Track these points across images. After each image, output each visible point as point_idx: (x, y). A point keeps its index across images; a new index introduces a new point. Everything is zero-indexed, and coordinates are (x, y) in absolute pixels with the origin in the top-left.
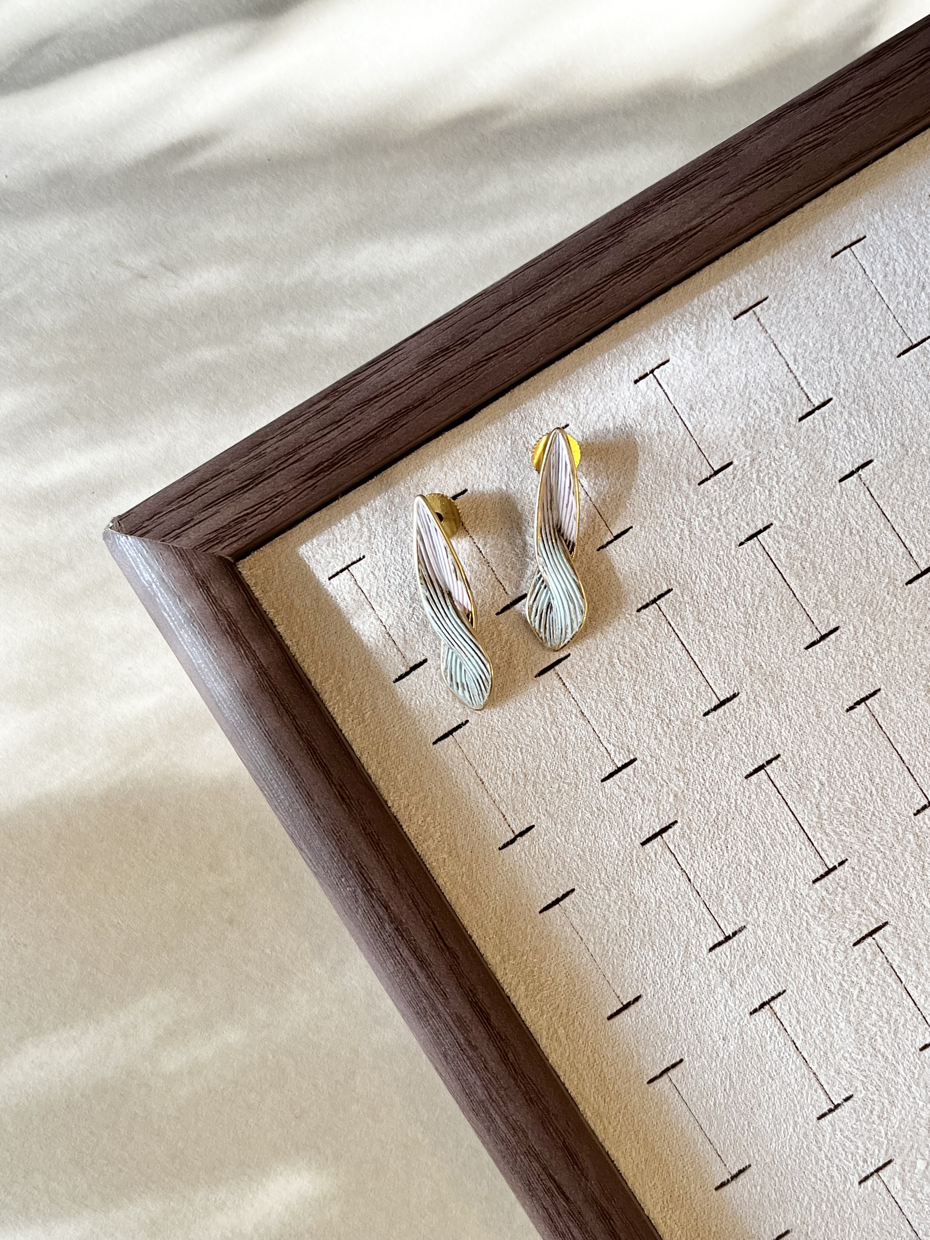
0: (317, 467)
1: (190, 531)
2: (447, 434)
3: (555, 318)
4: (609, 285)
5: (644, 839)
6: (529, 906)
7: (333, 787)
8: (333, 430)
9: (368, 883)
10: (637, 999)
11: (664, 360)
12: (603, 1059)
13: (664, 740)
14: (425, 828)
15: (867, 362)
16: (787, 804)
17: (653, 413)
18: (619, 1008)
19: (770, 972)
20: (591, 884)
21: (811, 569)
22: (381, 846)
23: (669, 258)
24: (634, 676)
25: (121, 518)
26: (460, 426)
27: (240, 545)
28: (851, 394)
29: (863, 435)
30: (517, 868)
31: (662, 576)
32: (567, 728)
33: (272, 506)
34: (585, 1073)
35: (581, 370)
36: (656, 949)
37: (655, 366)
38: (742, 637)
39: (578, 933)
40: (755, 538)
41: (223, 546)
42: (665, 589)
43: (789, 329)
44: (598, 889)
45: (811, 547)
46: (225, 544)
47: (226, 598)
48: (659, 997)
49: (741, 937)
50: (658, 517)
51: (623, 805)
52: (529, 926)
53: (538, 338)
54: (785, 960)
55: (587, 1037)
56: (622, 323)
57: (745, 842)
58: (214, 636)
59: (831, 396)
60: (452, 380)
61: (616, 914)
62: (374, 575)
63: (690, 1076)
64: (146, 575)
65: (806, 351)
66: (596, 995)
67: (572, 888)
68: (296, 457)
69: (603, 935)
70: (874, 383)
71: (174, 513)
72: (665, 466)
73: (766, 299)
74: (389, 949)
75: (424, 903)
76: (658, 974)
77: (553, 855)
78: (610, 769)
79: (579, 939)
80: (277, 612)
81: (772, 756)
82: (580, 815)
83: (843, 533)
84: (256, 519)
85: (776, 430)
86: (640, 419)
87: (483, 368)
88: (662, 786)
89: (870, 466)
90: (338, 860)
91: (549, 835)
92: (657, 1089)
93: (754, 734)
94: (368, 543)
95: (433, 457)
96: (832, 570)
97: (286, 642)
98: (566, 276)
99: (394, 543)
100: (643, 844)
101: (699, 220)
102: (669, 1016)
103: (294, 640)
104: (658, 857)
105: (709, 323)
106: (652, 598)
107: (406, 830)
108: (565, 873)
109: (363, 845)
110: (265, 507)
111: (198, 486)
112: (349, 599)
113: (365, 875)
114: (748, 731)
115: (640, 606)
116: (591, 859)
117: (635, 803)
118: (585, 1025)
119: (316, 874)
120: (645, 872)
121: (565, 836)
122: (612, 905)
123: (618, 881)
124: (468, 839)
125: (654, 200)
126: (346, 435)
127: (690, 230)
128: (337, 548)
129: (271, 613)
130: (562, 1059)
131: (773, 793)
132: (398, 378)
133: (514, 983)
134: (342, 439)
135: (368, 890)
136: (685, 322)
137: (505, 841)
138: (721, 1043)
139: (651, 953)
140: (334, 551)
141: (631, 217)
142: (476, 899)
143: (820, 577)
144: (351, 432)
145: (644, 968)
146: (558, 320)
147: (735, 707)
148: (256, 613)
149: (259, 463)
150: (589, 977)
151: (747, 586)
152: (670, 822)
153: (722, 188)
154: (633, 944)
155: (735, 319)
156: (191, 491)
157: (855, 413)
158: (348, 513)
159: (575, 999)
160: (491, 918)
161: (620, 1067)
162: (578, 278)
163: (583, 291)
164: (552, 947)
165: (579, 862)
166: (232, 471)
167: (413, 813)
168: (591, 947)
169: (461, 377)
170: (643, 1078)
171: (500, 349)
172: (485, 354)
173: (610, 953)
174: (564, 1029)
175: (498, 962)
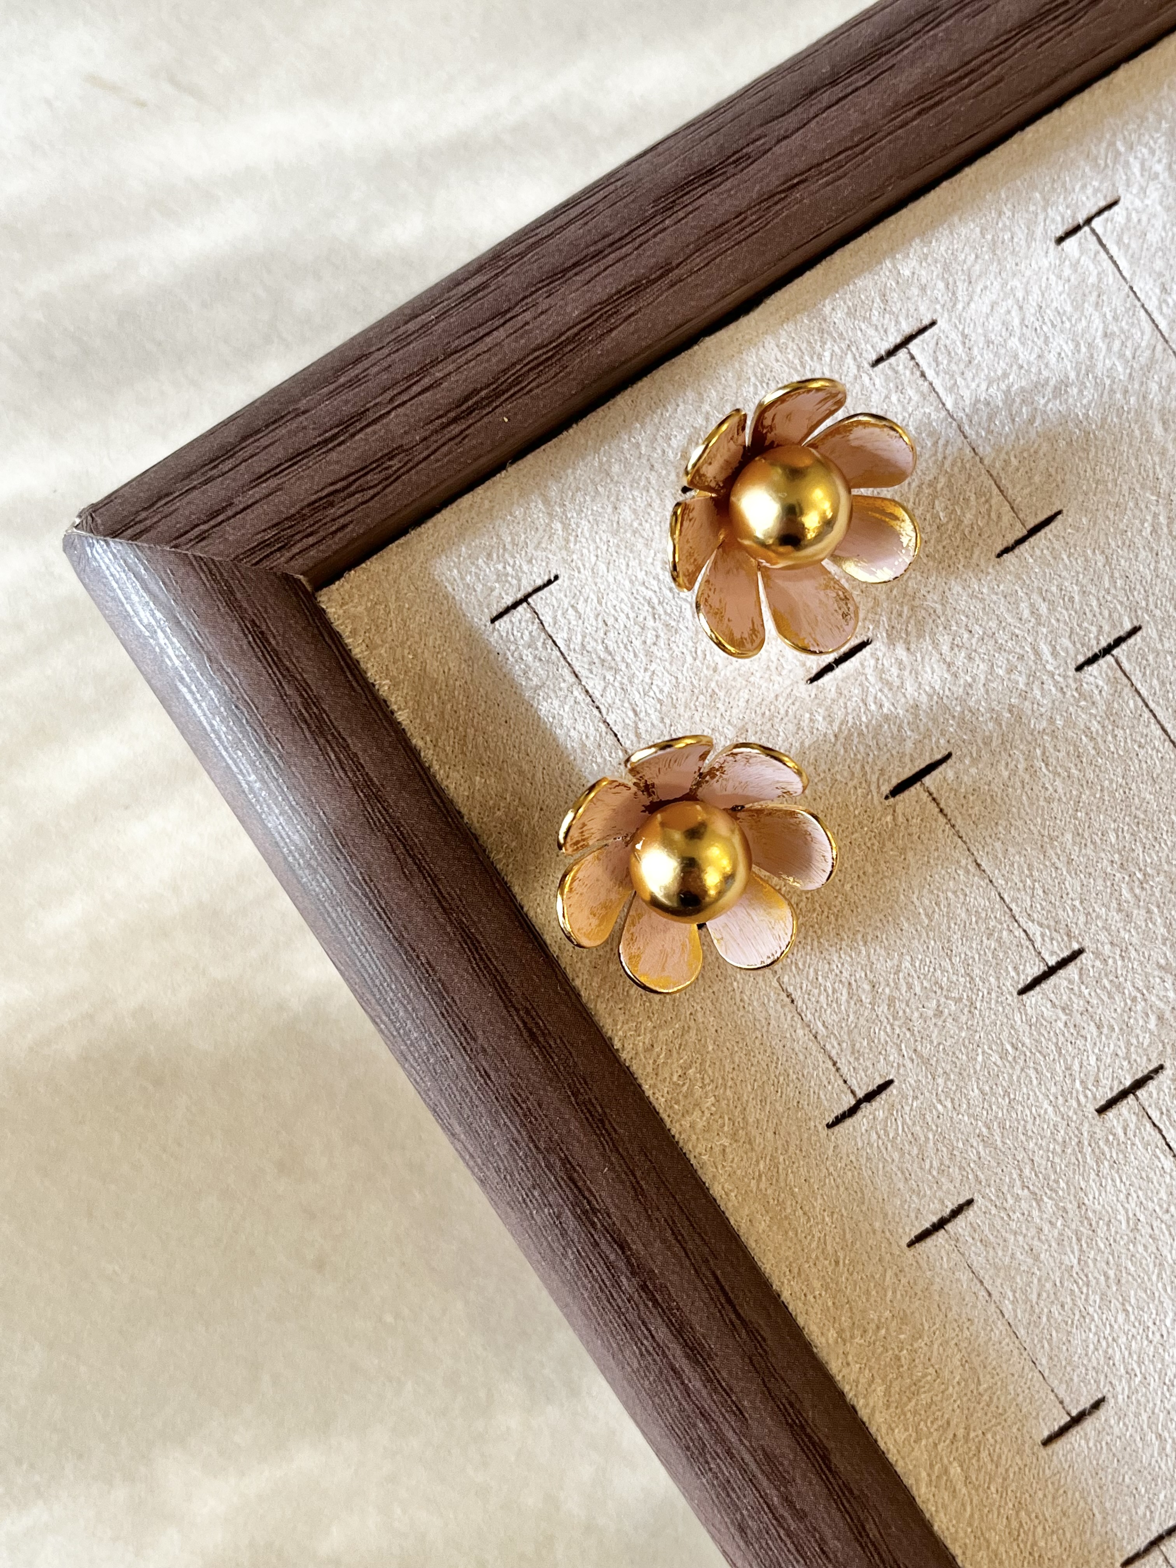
0: (467, 399)
1: (227, 527)
2: (709, 342)
3: (915, 110)
4: (1011, 50)
5: (1103, 1102)
6: (888, 1234)
7: (513, 1012)
8: (497, 328)
9: (585, 1198)
10: (1097, 1405)
11: (1110, 200)
12: (1037, 1522)
13: (1135, 912)
14: (685, 1088)
17: (1093, 298)
18: (1062, 1423)
20: (1005, 1189)
22: (608, 1126)
24: (1074, 793)
25: (94, 510)
26: (732, 327)
27: (323, 551)
30: (863, 1161)
31: (1121, 603)
32: (950, 894)
33: (381, 476)
34: (1002, 1549)
35: (956, 219)
36: (1130, 1309)
37: (1094, 210)
39: (981, 1282)
41: (288, 555)
42: (1128, 627)
44: (1018, 1198)
46: (295, 550)
47: (297, 653)
48: (1138, 1401)
50: (1109, 492)
51: (1061, 1039)
52: (889, 1273)
53: (882, 148)
55: (1004, 1479)
56: (1029, 133)
58: (276, 726)
60: (721, 230)
61: (1054, 1244)
62: (577, 611)
64: (145, 616)
66: (1021, 1398)
67: (968, 1197)
68: (426, 381)
69: (1029, 1284)
71: (196, 492)
72: (1118, 396)
74: (629, 1326)
75: (696, 1237)
76: (1135, 1357)
77: (931, 1136)
78: (1037, 970)
79: (986, 1294)
80: (395, 684)
82: (980, 1058)
84: (351, 503)
86: (1069, 309)
87: (779, 207)
88: (1134, 999)
90: (526, 1156)
91: (921, 1097)
94: (564, 553)
97: (414, 741)
98: (931, 33)
99: (613, 550)
100: (1102, 1111)
103: (428, 739)
104: (1130, 1134)
106: (1104, 644)
107: (649, 1093)
108: (955, 1171)
109: (573, 1125)
110: (369, 477)
111: (240, 442)
112: (530, 658)
113: (580, 1184)
115: (1081, 659)
116: (1004, 1143)
117: (1083, 1032)
118: (1000, 1457)
119: (482, 1182)
120: (1106, 1163)
121: (952, 1100)
122: (1046, 1228)
123: (1057, 1182)
124: (768, 1108)
126: (522, 337)
128: (506, 563)
129: (384, 687)
130: (958, 1522)
132: (617, 228)
133: (863, 1381)
134: (513, 345)
135: (585, 1212)
136: (1147, 129)
137: (838, 1111)
139: (1121, 1317)
140: (500, 567)
142: (786, 1222)
144: (531, 331)
145: (1108, 1346)
146: (919, 113)
148: (357, 681)
149: (355, 395)
150: (1004, 1366)
152: (1151, 1068)
154: (1086, 1300)
156: (226, 452)
158: (524, 494)
159: (979, 1407)
160: (817, 1258)
161: (1068, 1535)
162: (956, 36)
163: (966, 59)
164: (934, 1310)
165: (981, 1148)
166: (304, 413)
167: (661, 1060)
168: (1007, 1307)
169: (739, 223)
170: (1113, 1556)
171: (810, 169)
172: (782, 179)
173: (1044, 1319)
174: (961, 1466)
175: (831, 1341)
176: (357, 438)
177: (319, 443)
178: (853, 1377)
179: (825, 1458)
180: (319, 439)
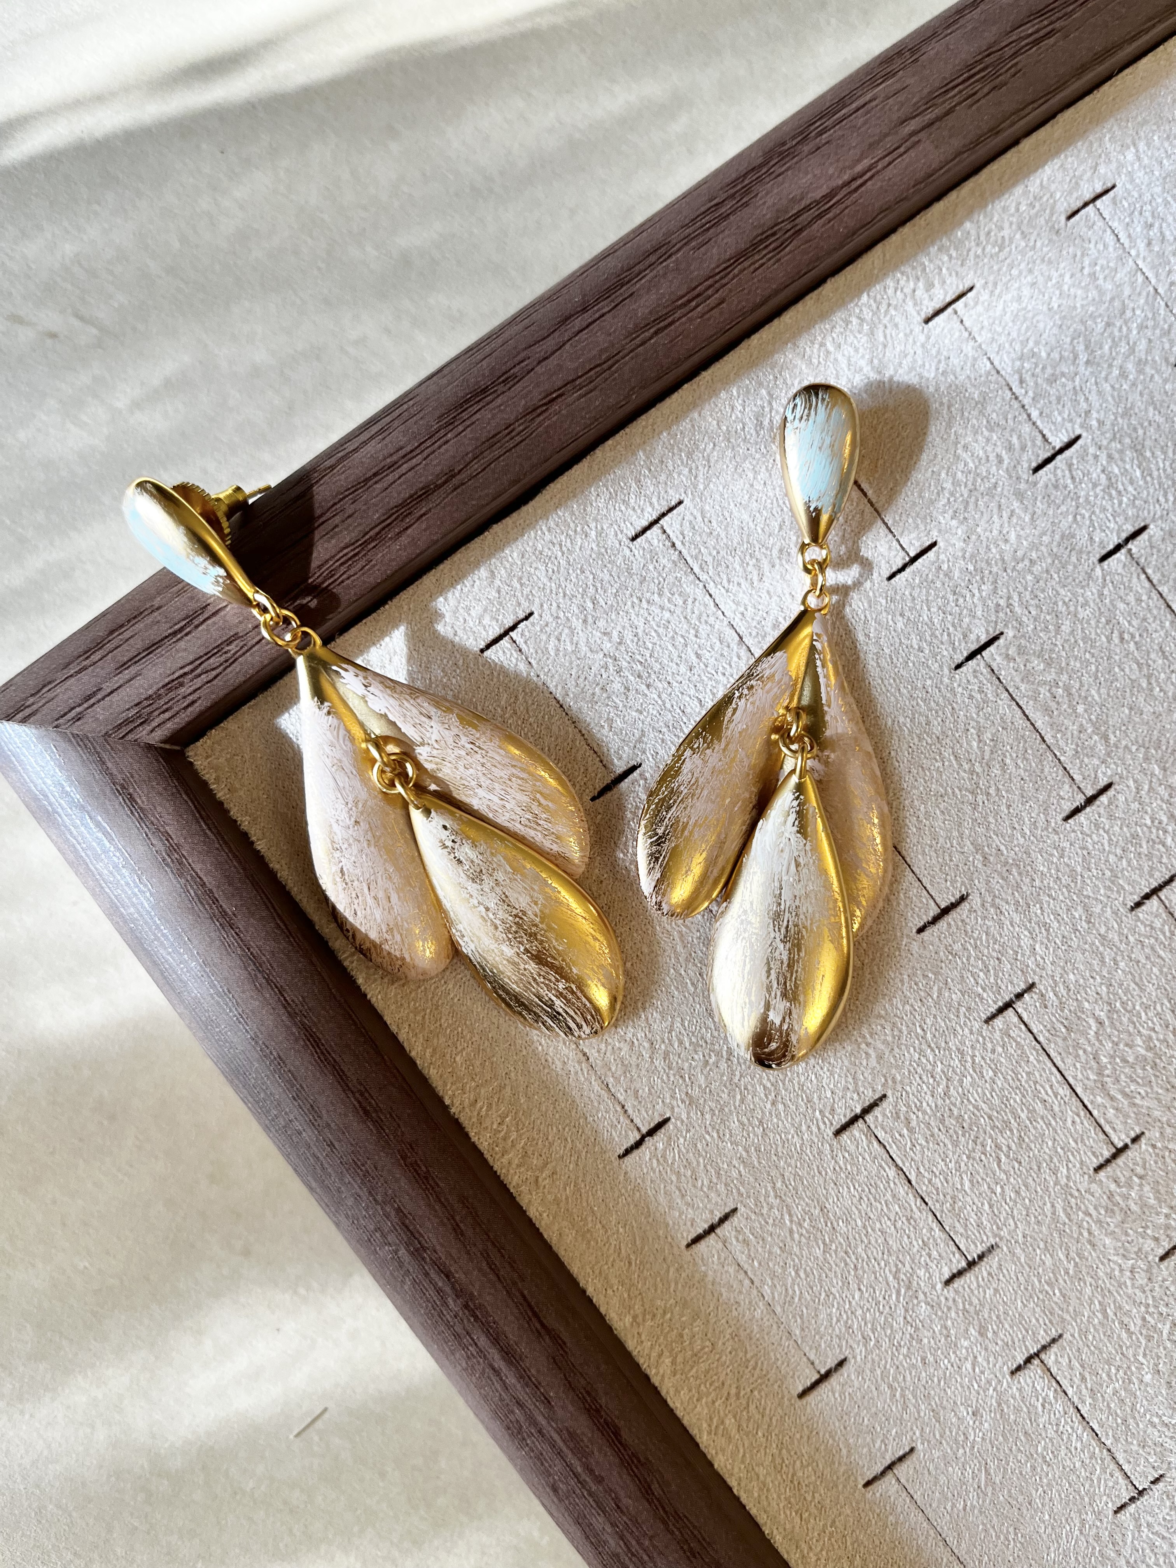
1: (98, 708)
2: (497, 528)
3: (652, 331)
4: (731, 276)
5: (838, 1127)
6: (669, 1239)
7: (350, 1095)
9: (416, 1238)
10: (841, 1364)
12: (795, 1457)
13: (860, 974)
14: (502, 1134)
15: (1131, 377)
16: (1048, 1055)
18: (813, 1380)
19: (1038, 1310)
20: (762, 1199)
21: (1066, 699)
22: (431, 1182)
23: (824, 225)
26: (515, 515)
27: (178, 723)
28: (1108, 426)
29: (1130, 489)
30: (648, 1183)
33: (222, 659)
34: (769, 1480)
35: (696, 415)
36: (864, 1290)
38: (968, 809)
39: (746, 1272)
40: (979, 656)
41: (149, 728)
43: (1009, 334)
44: (772, 1206)
45: (1063, 665)
46: (154, 724)
47: (159, 809)
48: (873, 1360)
49: (993, 1261)
52: (672, 1270)
53: (626, 364)
54: (1060, 1290)
55: (769, 1426)
56: (755, 339)
57: (990, 1118)
59: (1077, 433)
60: (495, 440)
61: (802, 1241)
63: (926, 1472)
65: (1036, 365)
66: (779, 1362)
67: (733, 1207)
69: (783, 1273)
70: (1143, 407)
71: (73, 680)
73: (971, 289)
74: (457, 1336)
76: (869, 1326)
77: (701, 1160)
79: (749, 1282)
80: (254, 820)
81: (1023, 986)
82: (739, 1097)
83: (1109, 640)
84: (198, 682)
85: (999, 489)
87: (541, 418)
89: (1144, 536)
90: (368, 1207)
91: (693, 1130)
92: (878, 1495)
93: (995, 954)
95: (477, 565)
96: (1097, 697)
97: (272, 865)
98: (664, 264)
100: (838, 1133)
101: (866, 163)
102: (890, 1387)
104: (861, 1150)
105: (888, 332)
107: (474, 1139)
108: (721, 1187)
109: (403, 1182)
110: (211, 660)
111: (109, 635)
113: (412, 1228)
114: (986, 951)
116: (760, 1163)
118: (765, 1409)
119: (337, 1223)
120: (842, 1175)
121: (718, 1132)
122: (796, 1228)
123: (803, 1192)
124: (570, 1146)
125: (793, 138)
126: (332, 537)
127: (854, 179)
129: (245, 823)
130: (734, 1461)
131: (1027, 1041)
132: (409, 441)
133: (654, 1354)
135: (417, 1250)
136: (851, 331)
137: (627, 1145)
138: (970, 1420)
139: (857, 1295)
141: (761, 166)
142: (588, 1236)
143: (1080, 709)
144: (340, 532)
145: (848, 1318)
146: (656, 333)
147: (964, 916)
150: (766, 1337)
151: (972, 730)
152: (877, 1096)
153: (899, 110)
154: (830, 1282)
155: (927, 321)
156: (99, 645)
157: (1117, 456)
159: (747, 1371)
160: (614, 1261)
161: (821, 1466)
162: (683, 266)
163: (693, 286)
164: (709, 1296)
165: (741, 1168)
166: (158, 609)
167: (483, 1113)
168: (767, 1290)
169: (509, 434)
170: (856, 1480)
171: (566, 385)
172: (543, 395)
173: (796, 1300)
174: (735, 1417)
175: (627, 1325)
176: (200, 628)
177: (170, 635)
178: (646, 1351)
179: (617, 1434)
180: (170, 631)
